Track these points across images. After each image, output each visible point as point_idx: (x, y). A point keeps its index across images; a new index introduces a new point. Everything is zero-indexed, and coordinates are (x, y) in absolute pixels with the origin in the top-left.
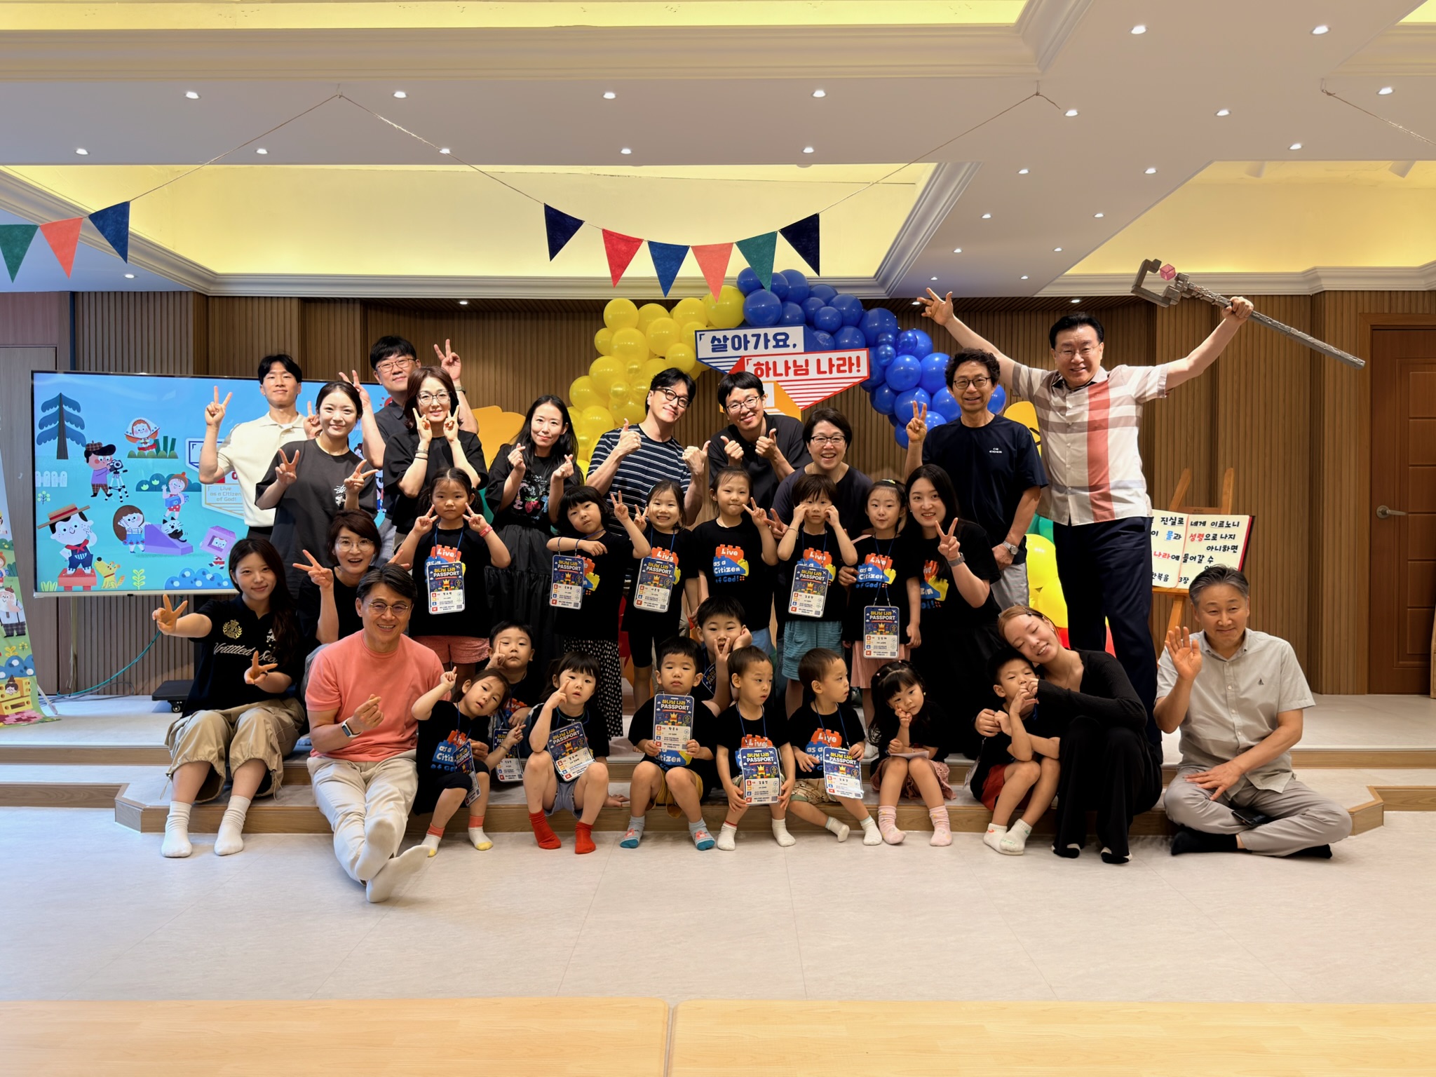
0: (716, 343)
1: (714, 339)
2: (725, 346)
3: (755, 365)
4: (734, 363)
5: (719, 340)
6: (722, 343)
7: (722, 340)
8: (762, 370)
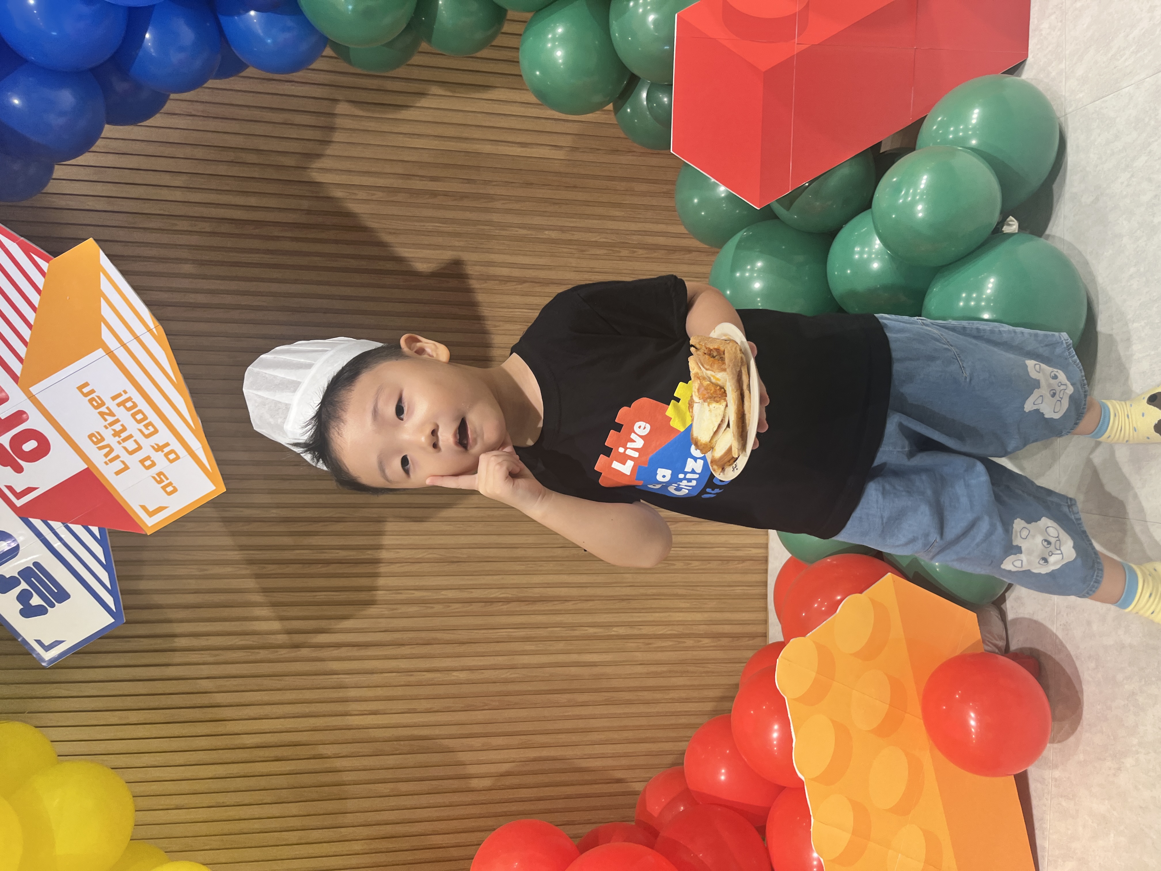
0: (36, 601)
1: (28, 612)
2: (26, 574)
3: (19, 469)
4: (57, 525)
5: (24, 598)
6: (24, 585)
7: (17, 591)
8: (18, 441)
